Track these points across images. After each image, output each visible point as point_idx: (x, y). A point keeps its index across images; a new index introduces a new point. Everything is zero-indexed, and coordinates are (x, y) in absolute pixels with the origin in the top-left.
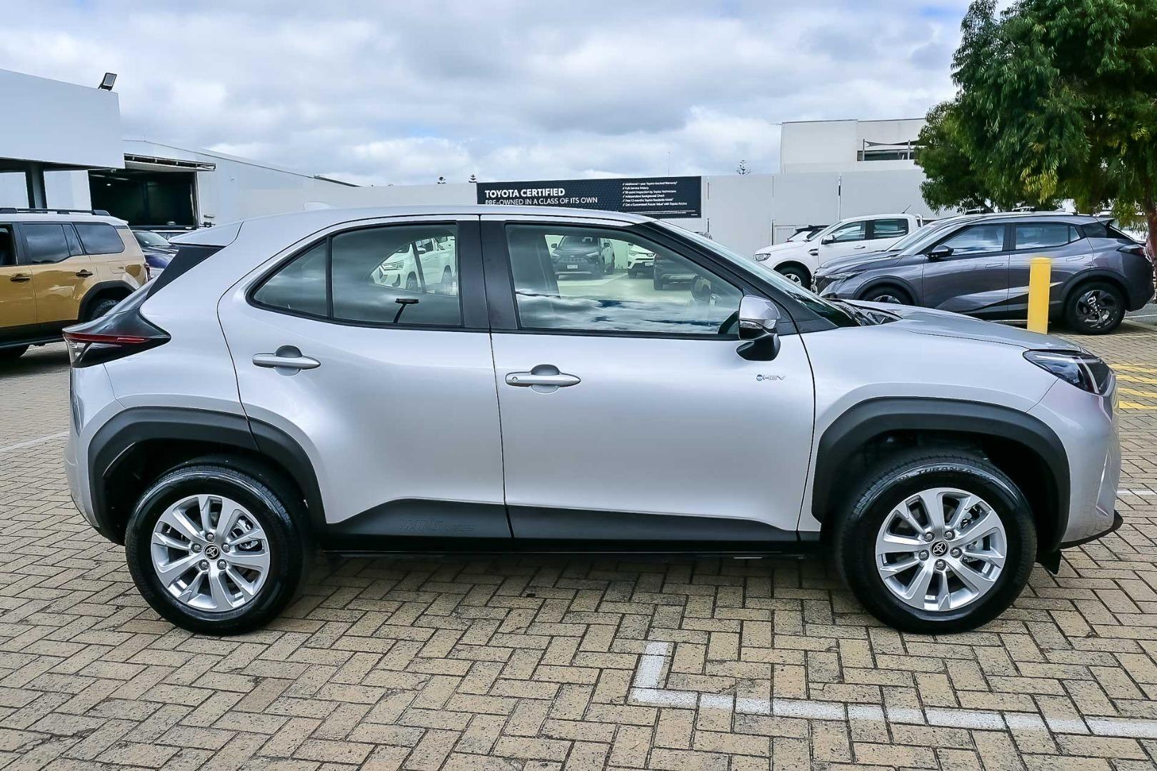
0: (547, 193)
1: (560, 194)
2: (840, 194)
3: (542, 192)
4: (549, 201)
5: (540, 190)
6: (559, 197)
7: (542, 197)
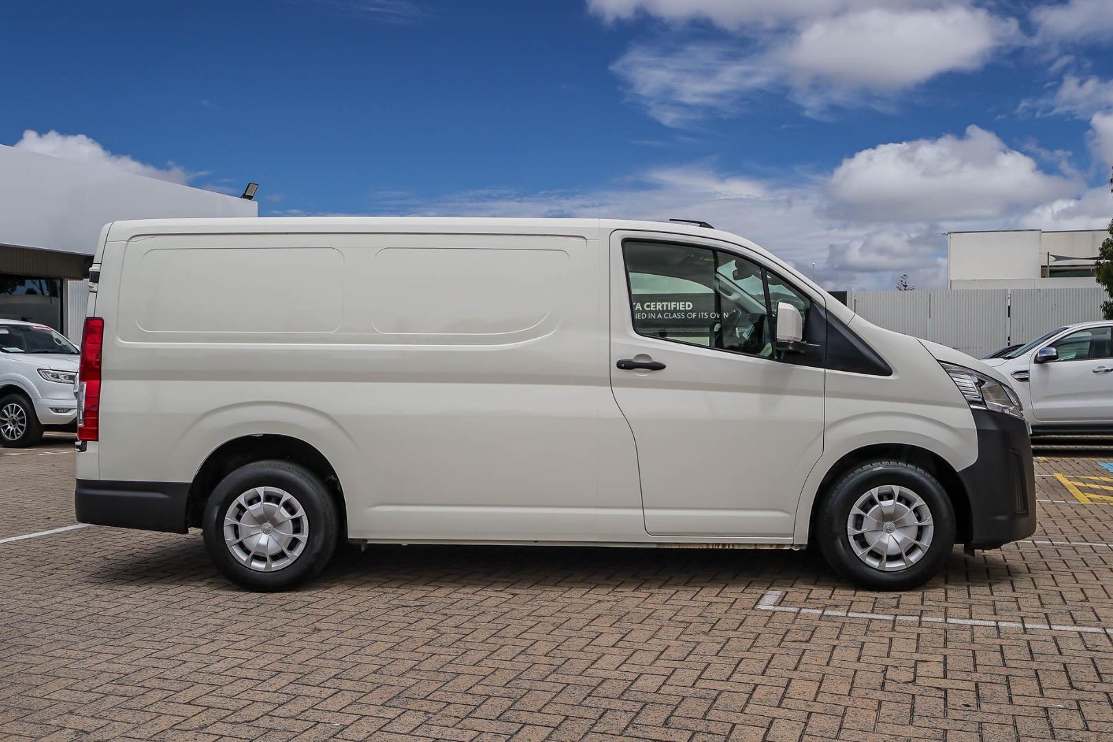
0: (673, 306)
1: (687, 309)
2: (1009, 316)
3: (667, 306)
4: (675, 316)
5: (665, 304)
6: (686, 312)
7: (667, 311)
